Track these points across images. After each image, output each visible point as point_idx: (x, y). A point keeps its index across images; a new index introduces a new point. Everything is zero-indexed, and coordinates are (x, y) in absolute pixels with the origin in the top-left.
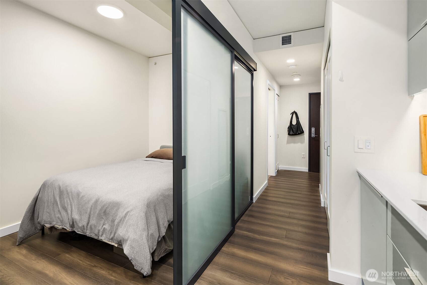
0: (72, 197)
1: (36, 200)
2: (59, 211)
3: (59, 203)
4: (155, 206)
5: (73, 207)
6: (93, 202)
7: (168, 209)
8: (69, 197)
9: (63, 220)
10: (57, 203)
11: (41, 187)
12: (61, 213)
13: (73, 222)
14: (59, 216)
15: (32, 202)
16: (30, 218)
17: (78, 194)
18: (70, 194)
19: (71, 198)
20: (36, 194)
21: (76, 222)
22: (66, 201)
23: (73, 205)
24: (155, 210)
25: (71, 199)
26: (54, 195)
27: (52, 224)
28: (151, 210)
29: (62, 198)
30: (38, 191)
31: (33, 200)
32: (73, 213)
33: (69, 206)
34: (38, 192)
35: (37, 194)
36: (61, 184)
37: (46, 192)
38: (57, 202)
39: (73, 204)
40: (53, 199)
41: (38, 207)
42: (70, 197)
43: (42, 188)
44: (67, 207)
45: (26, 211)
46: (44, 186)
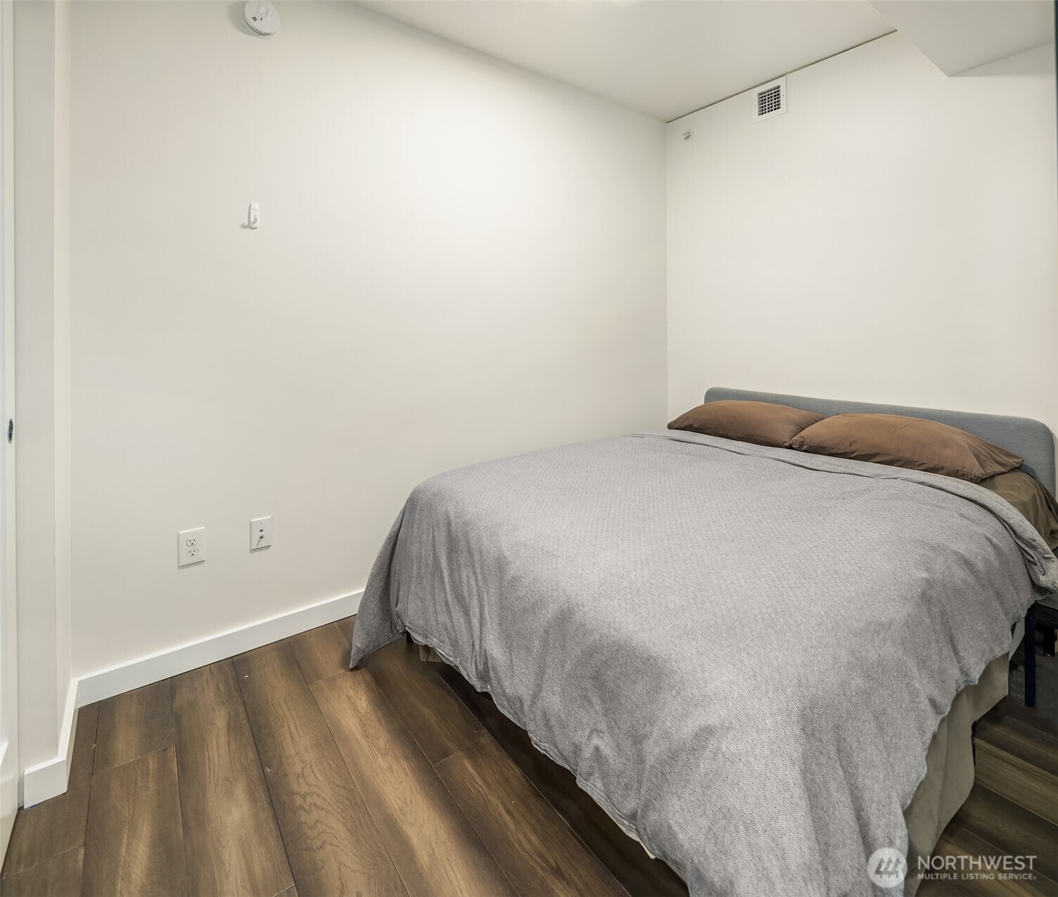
0: (482, 568)
1: (393, 545)
2: (446, 603)
3: (446, 579)
4: (837, 728)
5: (486, 608)
6: (549, 616)
7: (891, 741)
8: (474, 566)
9: (456, 640)
10: (442, 578)
11: (405, 507)
12: (453, 615)
13: (486, 664)
14: (447, 621)
15: (385, 547)
16: (379, 593)
17: (501, 565)
18: (477, 557)
19: (478, 571)
20: (394, 525)
21: (494, 668)
22: (464, 575)
23: (486, 603)
24: (839, 750)
25: (480, 577)
26: (434, 546)
27: (428, 640)
28: (824, 751)
29: (455, 564)
30: (399, 516)
31: (387, 543)
32: (485, 630)
33: (475, 602)
34: (399, 521)
35: (397, 527)
36: (451, 510)
37: (415, 526)
38: (441, 572)
39: (486, 599)
40: (431, 556)
41: (397, 568)
42: (477, 565)
43: (407, 512)
44: (467, 601)
45: (372, 574)
46: (414, 508)
